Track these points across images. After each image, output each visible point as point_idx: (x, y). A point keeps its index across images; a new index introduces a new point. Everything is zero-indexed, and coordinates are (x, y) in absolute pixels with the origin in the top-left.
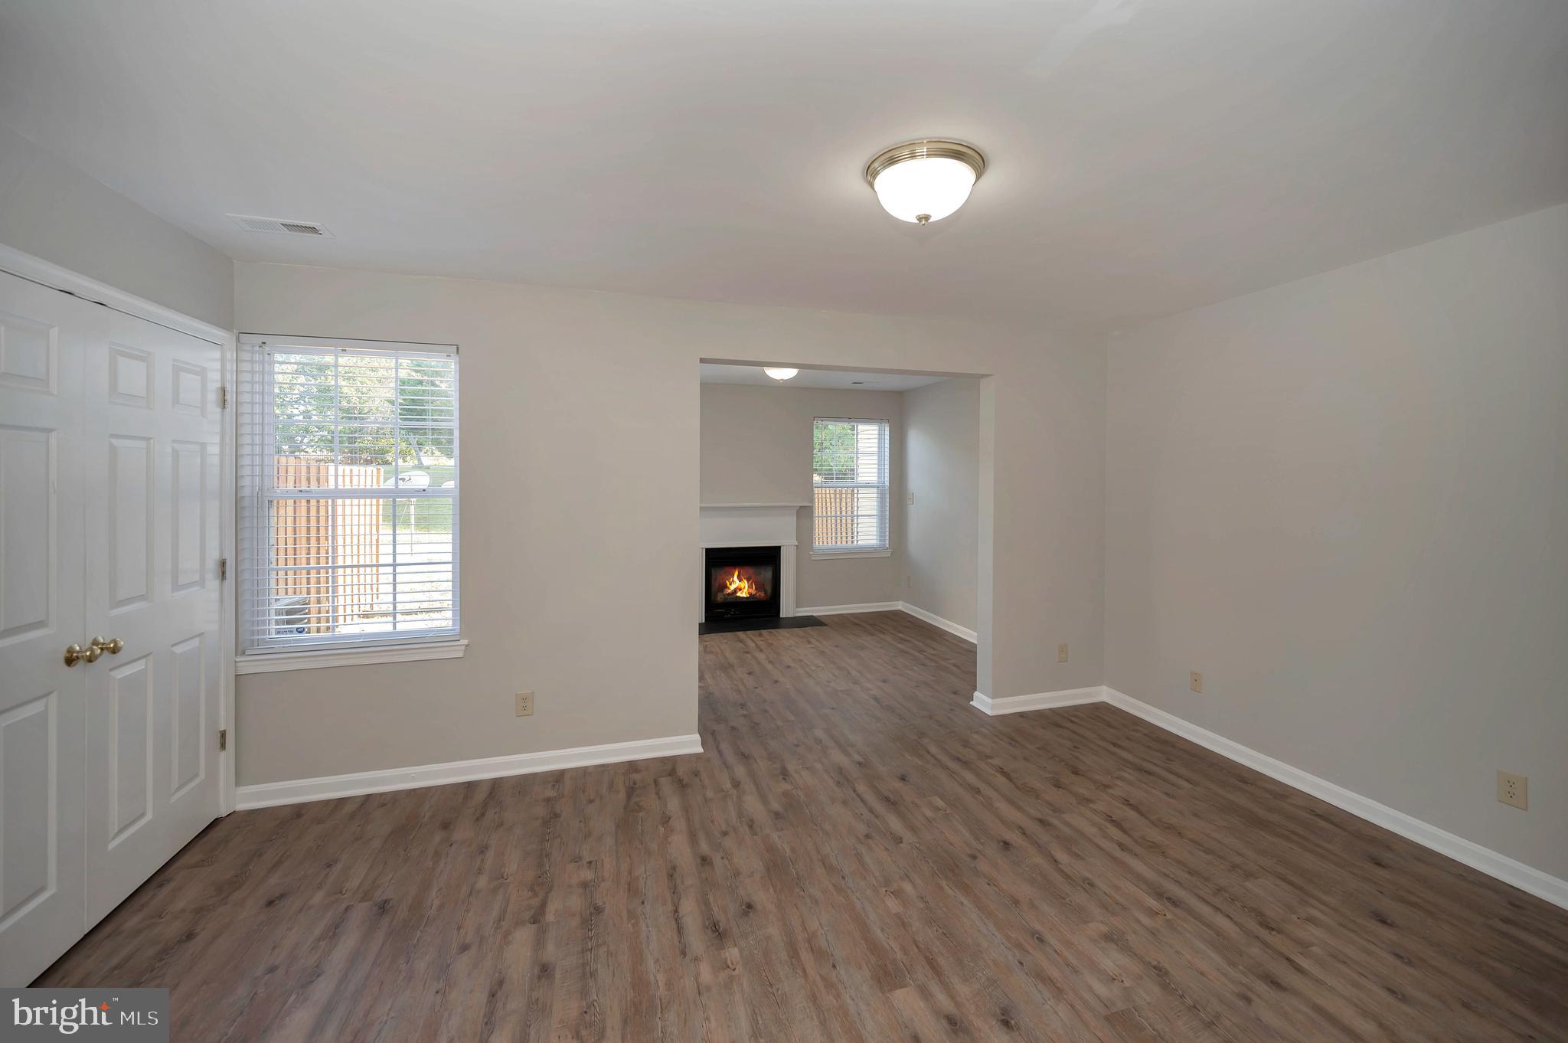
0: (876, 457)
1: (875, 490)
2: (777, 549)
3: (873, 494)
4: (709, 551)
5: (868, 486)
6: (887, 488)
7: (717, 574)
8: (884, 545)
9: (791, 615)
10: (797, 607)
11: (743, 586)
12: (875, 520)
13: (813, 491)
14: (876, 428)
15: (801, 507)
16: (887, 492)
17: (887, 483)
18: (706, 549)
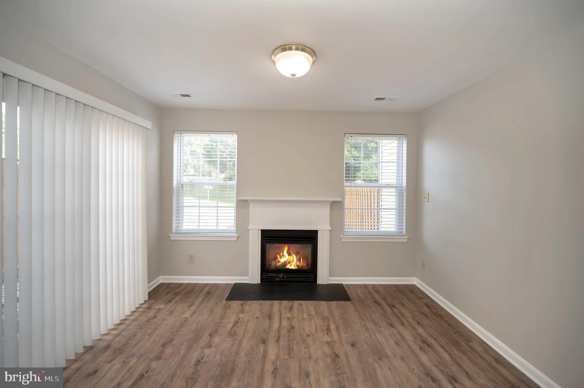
0: (395, 164)
1: (394, 190)
2: (316, 232)
3: (393, 192)
4: (263, 232)
5: (388, 186)
6: (404, 188)
7: (271, 248)
8: (402, 232)
9: (325, 283)
10: (330, 277)
11: (292, 260)
12: (394, 213)
13: (344, 189)
14: (396, 142)
15: (334, 202)
16: (405, 191)
17: (404, 185)
18: (262, 230)
